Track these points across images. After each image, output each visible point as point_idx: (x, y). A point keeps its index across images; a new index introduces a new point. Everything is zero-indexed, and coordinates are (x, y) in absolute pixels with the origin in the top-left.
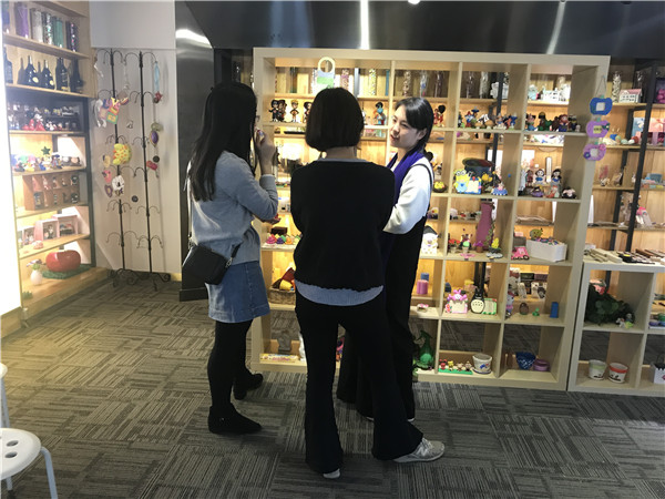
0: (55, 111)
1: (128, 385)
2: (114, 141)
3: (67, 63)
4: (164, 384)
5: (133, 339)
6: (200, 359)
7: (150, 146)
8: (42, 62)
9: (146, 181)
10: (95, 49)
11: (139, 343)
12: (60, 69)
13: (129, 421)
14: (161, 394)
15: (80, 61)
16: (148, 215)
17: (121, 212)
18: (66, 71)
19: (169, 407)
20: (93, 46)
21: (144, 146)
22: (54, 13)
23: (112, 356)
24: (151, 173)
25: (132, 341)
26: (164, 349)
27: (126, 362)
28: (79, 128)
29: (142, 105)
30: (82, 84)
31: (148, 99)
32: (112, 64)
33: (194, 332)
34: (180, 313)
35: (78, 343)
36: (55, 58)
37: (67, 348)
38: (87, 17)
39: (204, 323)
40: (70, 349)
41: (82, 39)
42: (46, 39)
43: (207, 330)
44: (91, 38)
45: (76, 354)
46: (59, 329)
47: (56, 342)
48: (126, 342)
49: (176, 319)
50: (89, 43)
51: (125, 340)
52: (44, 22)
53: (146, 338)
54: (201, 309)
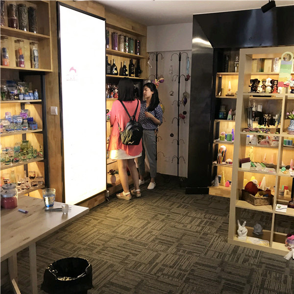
1: (157, 241)
3: (134, 61)
4: (177, 244)
5: (160, 214)
6: (197, 232)
8: (123, 62)
10: (148, 53)
11: (163, 217)
12: (131, 65)
13: (157, 264)
14: (175, 250)
15: (140, 61)
16: (178, 144)
18: (134, 66)
19: (179, 259)
21: (179, 106)
22: (130, 36)
23: (149, 223)
25: (159, 215)
26: (177, 222)
27: (156, 228)
30: (141, 72)
32: (157, 61)
33: (194, 214)
34: (186, 201)
35: (132, 213)
36: (129, 59)
37: (127, 215)
38: (146, 37)
39: (200, 209)
40: (128, 216)
41: (142, 48)
42: (125, 50)
43: (201, 214)
44: (147, 48)
45: (131, 219)
46: (123, 204)
47: (121, 211)
48: (156, 215)
49: (184, 204)
50: (146, 50)
51: (155, 214)
52: (125, 41)
53: (167, 214)
54: (197, 200)
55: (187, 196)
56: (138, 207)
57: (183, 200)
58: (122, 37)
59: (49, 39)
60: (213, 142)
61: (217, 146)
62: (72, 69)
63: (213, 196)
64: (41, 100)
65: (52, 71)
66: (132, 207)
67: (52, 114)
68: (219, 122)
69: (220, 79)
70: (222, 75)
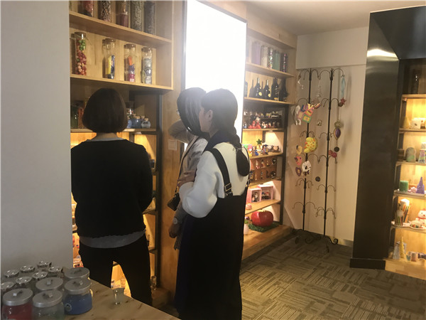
0: (267, 115)
2: (305, 135)
3: (279, 81)
5: (319, 301)
7: (333, 139)
8: (265, 82)
9: (327, 165)
10: (298, 70)
11: (323, 307)
12: (275, 85)
15: (287, 80)
16: (326, 192)
17: (305, 188)
18: (278, 87)
21: (328, 139)
22: (275, 47)
23: (302, 316)
25: (316, 303)
28: (281, 126)
29: (330, 108)
30: (286, 95)
31: (334, 104)
33: (370, 305)
34: (352, 280)
35: (275, 295)
36: (272, 78)
37: (267, 298)
38: (295, 49)
39: (378, 297)
40: (270, 299)
41: (290, 64)
42: (269, 66)
43: (383, 306)
44: (297, 63)
45: (275, 306)
46: (260, 277)
47: (259, 290)
48: (312, 303)
49: (350, 285)
50: (295, 66)
51: (311, 300)
52: (269, 55)
53: (328, 303)
54: (370, 278)
55: (348, 268)
56: (283, 284)
57: (347, 277)
58: (266, 48)
60: (393, 193)
63: (392, 275)
64: (155, 130)
65: (172, 89)
66: (275, 285)
67: (169, 149)
68: (401, 166)
69: (404, 104)
70: (407, 98)
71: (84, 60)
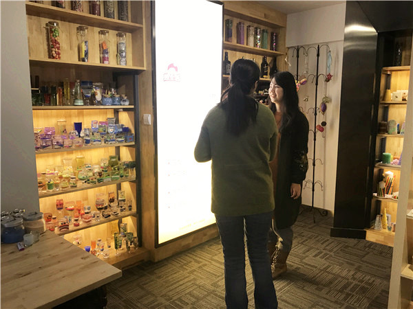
3: (269, 60)
7: (320, 115)
9: (315, 140)
10: (289, 48)
12: (264, 63)
15: (277, 58)
16: (314, 165)
18: (267, 65)
20: (287, 46)
21: (316, 114)
22: (263, 27)
24: (319, 134)
29: (317, 84)
31: (321, 80)
32: (298, 57)
34: (327, 248)
36: (261, 57)
38: (285, 27)
39: (347, 263)
41: (280, 43)
42: (256, 45)
43: (349, 271)
44: (287, 41)
50: (285, 45)
52: (256, 34)
54: (347, 247)
55: (331, 239)
57: (325, 245)
58: (252, 28)
59: (142, 28)
60: (374, 167)
61: (381, 171)
62: (171, 66)
63: (372, 243)
64: (133, 107)
65: (145, 69)
67: (145, 123)
68: (385, 139)
69: (389, 77)
70: (391, 71)
71: (58, 45)
